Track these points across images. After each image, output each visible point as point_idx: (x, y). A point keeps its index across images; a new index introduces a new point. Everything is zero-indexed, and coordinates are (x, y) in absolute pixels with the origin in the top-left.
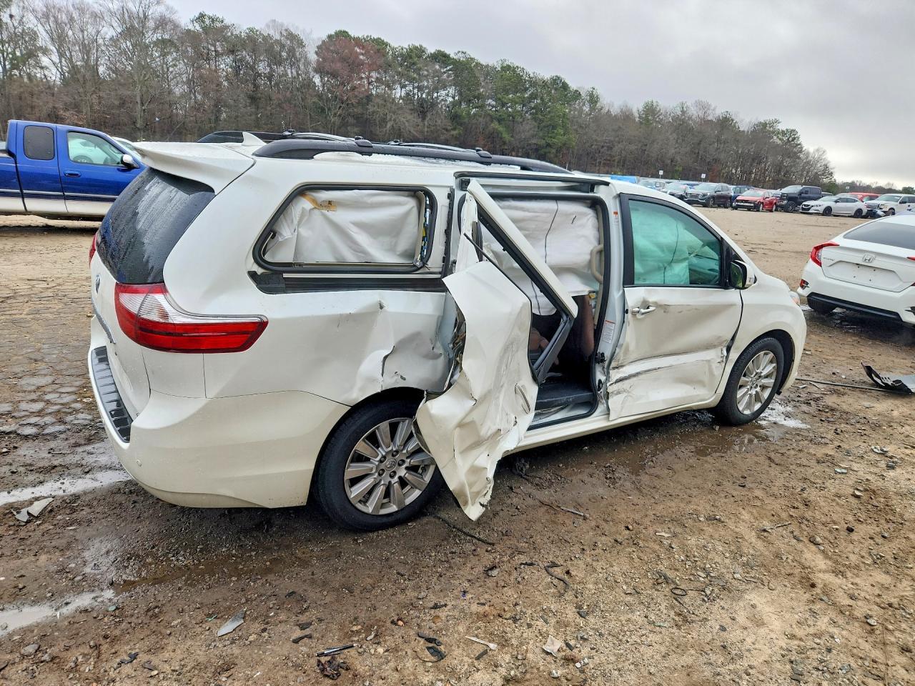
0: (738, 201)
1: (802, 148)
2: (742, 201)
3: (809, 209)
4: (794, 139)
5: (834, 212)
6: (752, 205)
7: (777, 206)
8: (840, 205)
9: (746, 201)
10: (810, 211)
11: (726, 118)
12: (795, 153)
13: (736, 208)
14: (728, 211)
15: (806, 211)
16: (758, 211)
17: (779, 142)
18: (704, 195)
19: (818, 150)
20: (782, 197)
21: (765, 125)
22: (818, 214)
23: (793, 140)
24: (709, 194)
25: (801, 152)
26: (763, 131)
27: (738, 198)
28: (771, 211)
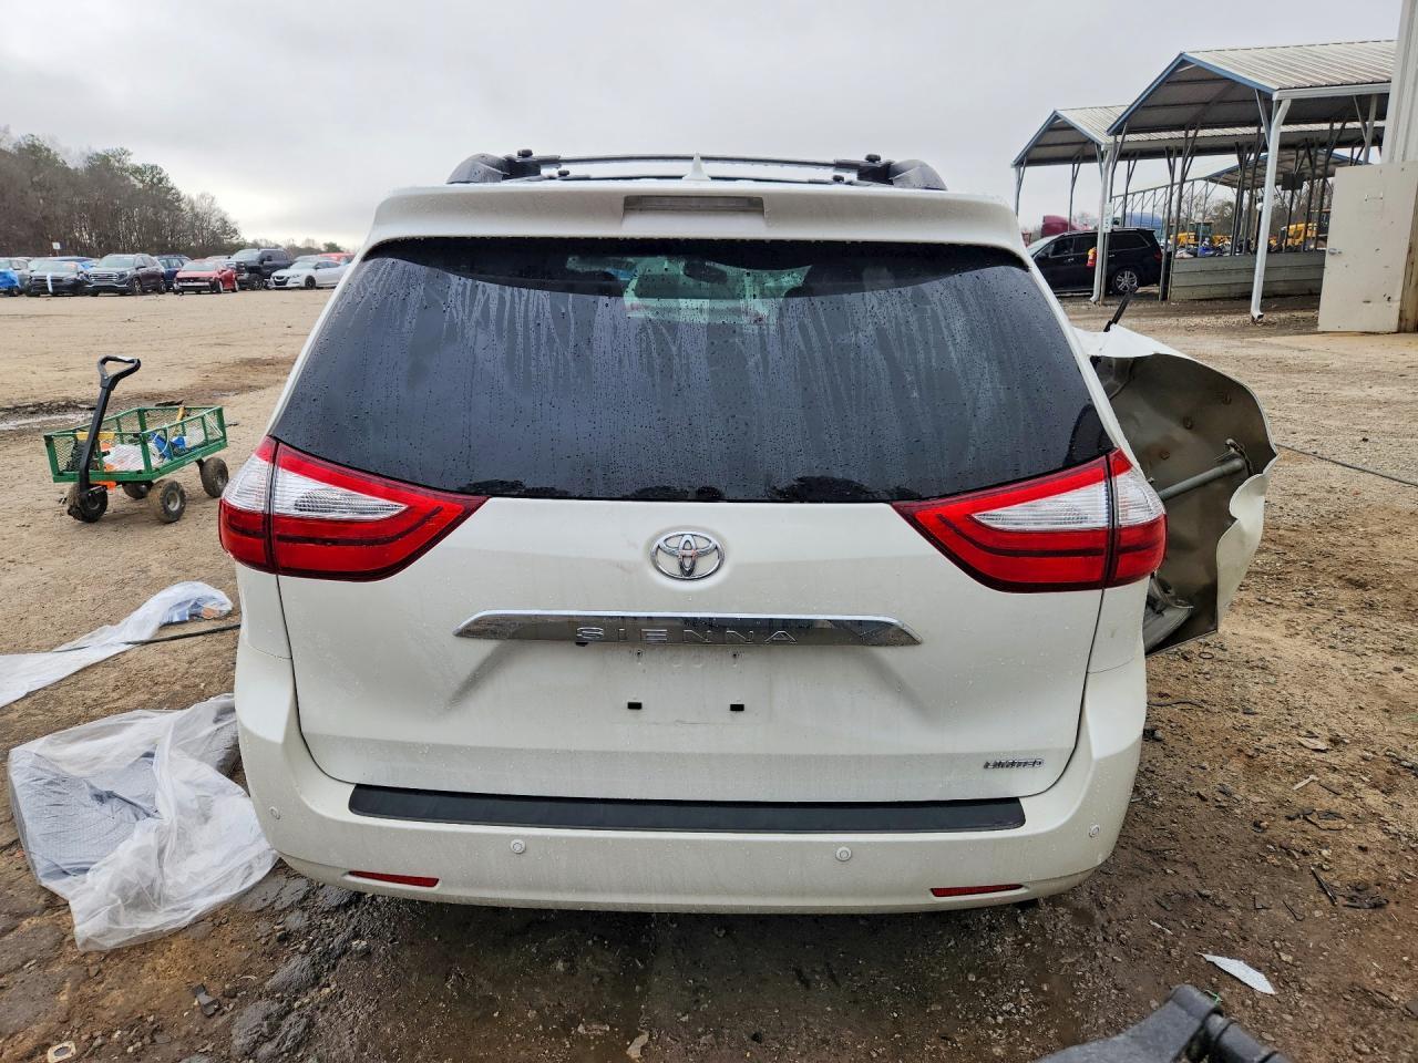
0: (181, 280)
1: (178, 194)
2: (188, 279)
3: (285, 283)
4: (160, 180)
5: (318, 283)
6: (207, 284)
7: (239, 283)
8: (321, 272)
9: (196, 279)
10: (288, 285)
11: (34, 146)
12: (172, 203)
13: (182, 291)
14: (169, 298)
15: (281, 285)
16: (219, 292)
17: (141, 186)
18: (122, 276)
19: (202, 196)
20: (239, 268)
21: (105, 159)
22: (301, 288)
23: (160, 183)
24: (128, 273)
25: (178, 200)
26: (104, 169)
27: (180, 275)
28: (234, 291)
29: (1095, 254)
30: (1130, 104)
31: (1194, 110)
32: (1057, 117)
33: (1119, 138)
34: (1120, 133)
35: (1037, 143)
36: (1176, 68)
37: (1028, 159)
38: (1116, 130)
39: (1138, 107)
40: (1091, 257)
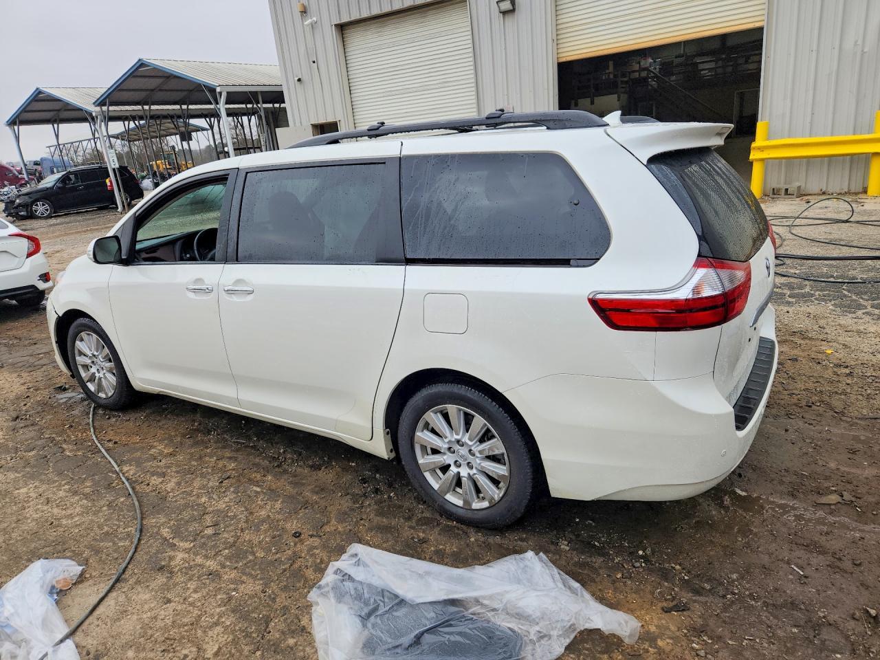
29: (111, 182)
30: (109, 87)
31: (144, 94)
32: (40, 92)
33: (105, 108)
34: (105, 105)
35: (25, 109)
36: (137, 69)
37: (18, 120)
38: (101, 103)
39: (115, 89)
40: (108, 184)
